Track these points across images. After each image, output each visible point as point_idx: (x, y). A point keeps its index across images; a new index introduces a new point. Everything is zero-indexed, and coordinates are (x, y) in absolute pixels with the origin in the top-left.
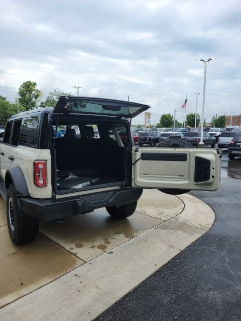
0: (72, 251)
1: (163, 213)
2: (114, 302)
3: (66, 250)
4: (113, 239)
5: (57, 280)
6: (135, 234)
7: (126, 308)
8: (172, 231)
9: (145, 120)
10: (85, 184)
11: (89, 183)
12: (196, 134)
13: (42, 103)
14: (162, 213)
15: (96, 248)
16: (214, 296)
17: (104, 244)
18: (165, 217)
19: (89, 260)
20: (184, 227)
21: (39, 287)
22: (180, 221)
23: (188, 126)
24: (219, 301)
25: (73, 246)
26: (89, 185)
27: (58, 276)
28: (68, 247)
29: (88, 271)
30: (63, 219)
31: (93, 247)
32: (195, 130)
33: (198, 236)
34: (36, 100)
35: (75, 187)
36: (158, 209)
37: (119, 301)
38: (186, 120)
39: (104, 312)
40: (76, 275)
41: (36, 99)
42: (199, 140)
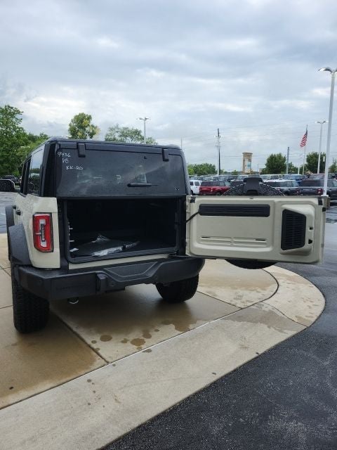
0: (94, 346)
1: (241, 296)
2: (137, 425)
3: (86, 343)
4: (157, 331)
5: (62, 386)
6: (191, 326)
7: (153, 435)
8: (249, 324)
9: (244, 163)
10: (113, 250)
11: (120, 248)
12: (318, 183)
14: (239, 298)
15: (129, 343)
16: (296, 428)
17: (142, 338)
18: (243, 302)
19: (114, 359)
20: (270, 318)
21: (33, 394)
22: (267, 310)
23: (309, 172)
24: (302, 437)
25: (97, 338)
26: (120, 252)
27: (64, 380)
28: (89, 340)
29: (109, 376)
30: (77, 298)
31: (125, 341)
32: (317, 177)
33: (290, 333)
35: (96, 254)
36: (235, 291)
37: (145, 424)
38: (306, 163)
39: (119, 439)
40: (89, 381)
41: (91, 137)
42: (322, 191)
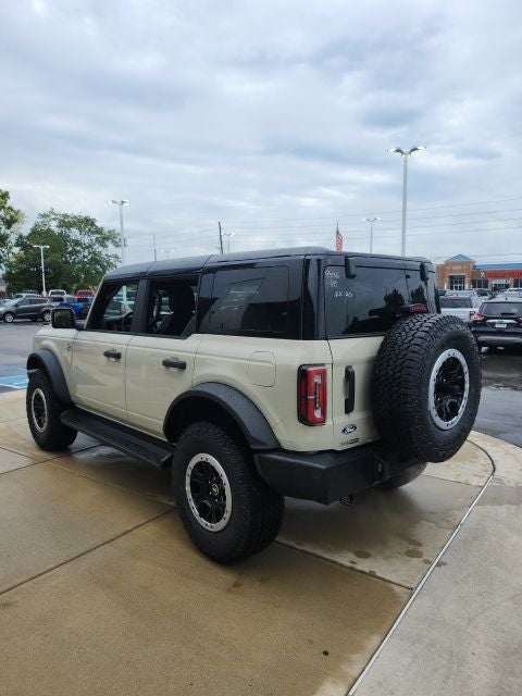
0: (361, 568)
3: (344, 566)
6: (452, 521)
13: (21, 237)
15: (403, 557)
17: (413, 547)
19: (414, 582)
25: (351, 555)
27: (385, 625)
28: (342, 561)
34: (8, 232)
41: (9, 228)
